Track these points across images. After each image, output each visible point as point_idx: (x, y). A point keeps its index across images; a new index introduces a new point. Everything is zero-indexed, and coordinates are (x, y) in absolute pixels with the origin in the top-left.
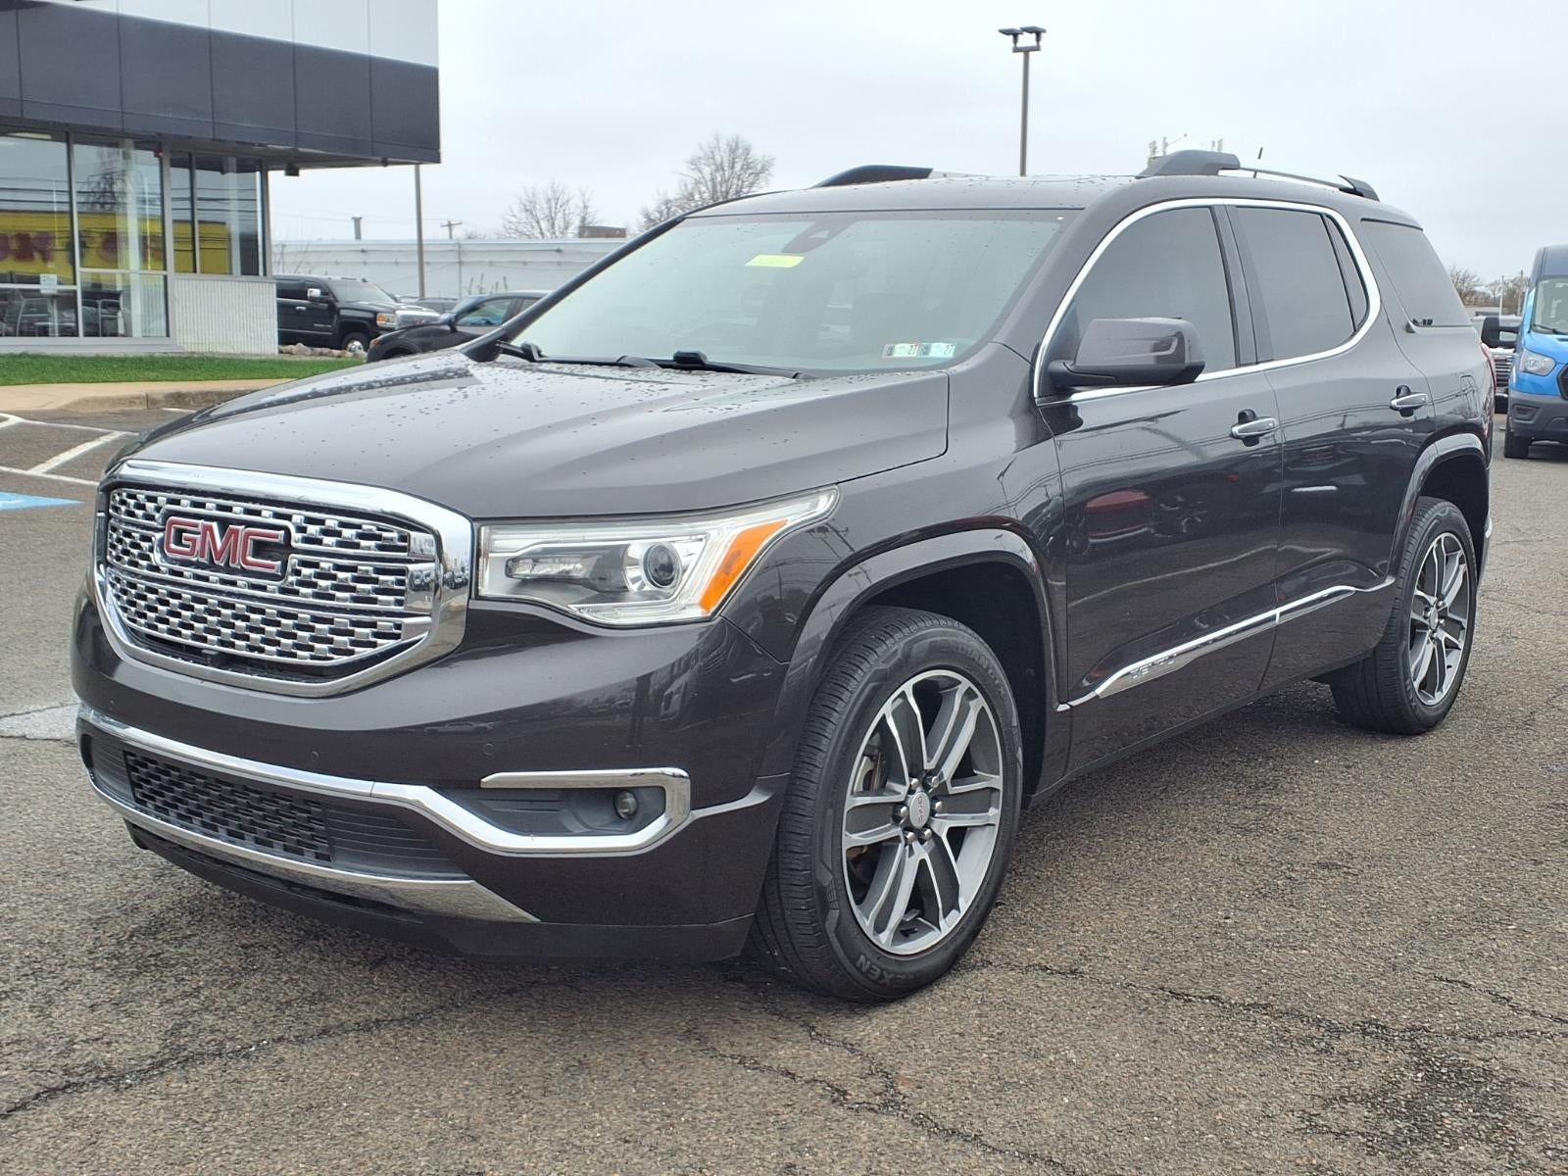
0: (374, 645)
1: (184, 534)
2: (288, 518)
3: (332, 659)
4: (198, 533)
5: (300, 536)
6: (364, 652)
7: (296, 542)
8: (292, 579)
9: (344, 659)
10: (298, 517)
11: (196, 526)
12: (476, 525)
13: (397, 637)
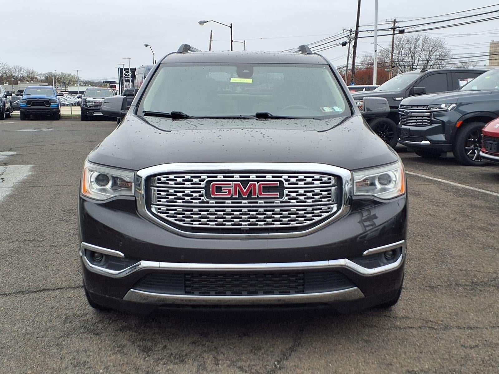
0: (321, 216)
1: (222, 188)
2: (281, 177)
3: (306, 223)
4: (232, 187)
5: (287, 183)
6: (317, 219)
7: (286, 185)
8: (287, 198)
9: (311, 222)
10: (285, 176)
11: (230, 184)
12: (352, 172)
13: (328, 212)
